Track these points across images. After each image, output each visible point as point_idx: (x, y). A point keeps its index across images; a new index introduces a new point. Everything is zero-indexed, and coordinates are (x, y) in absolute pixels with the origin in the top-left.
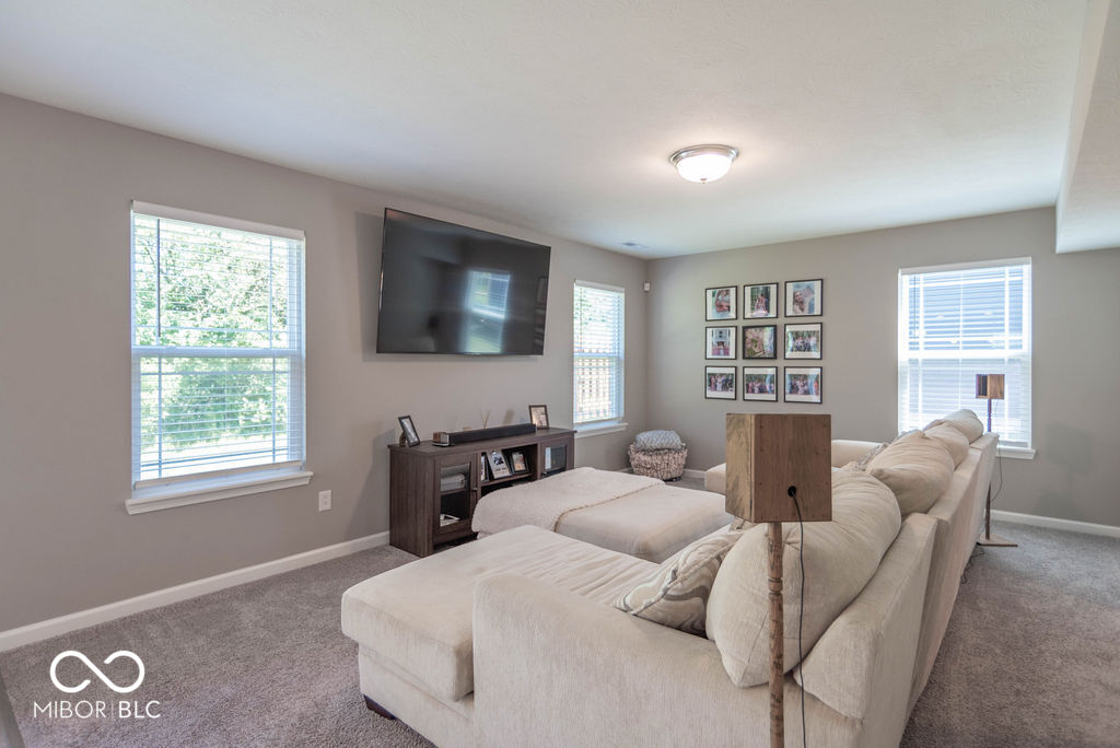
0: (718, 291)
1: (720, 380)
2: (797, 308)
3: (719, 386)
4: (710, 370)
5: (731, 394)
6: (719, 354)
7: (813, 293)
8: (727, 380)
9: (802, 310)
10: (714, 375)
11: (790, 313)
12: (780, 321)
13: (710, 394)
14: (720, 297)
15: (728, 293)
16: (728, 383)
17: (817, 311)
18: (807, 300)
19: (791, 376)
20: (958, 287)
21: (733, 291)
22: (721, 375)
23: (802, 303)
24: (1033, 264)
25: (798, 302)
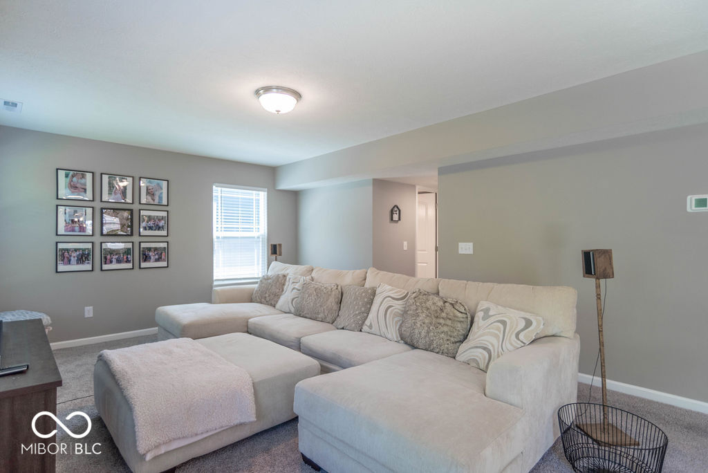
0: (72, 172)
1: (74, 254)
2: (149, 198)
3: (73, 260)
4: (61, 246)
5: (88, 267)
6: (73, 231)
7: (162, 189)
8: (83, 255)
9: (154, 200)
10: (67, 250)
11: (144, 201)
12: (136, 207)
13: (61, 268)
14: (75, 179)
15: (83, 177)
16: (83, 257)
17: (165, 202)
18: (157, 194)
19: (144, 248)
20: (238, 198)
21: (89, 176)
22: (76, 250)
23: (153, 194)
24: (268, 192)
25: (150, 193)
